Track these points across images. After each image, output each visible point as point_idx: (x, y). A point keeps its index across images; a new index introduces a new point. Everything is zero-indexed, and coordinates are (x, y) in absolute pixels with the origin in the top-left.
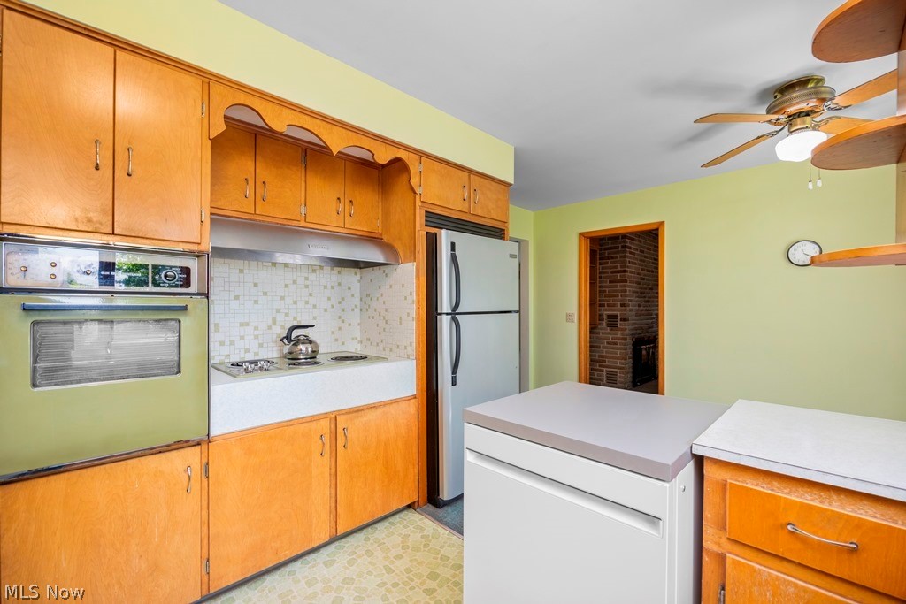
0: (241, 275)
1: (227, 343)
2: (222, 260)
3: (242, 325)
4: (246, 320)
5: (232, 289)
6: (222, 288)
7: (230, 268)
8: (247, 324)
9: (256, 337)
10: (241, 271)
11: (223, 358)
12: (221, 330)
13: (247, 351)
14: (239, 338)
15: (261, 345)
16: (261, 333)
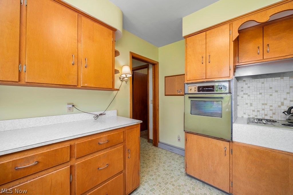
0: (263, 85)
1: (256, 111)
2: (253, 80)
3: (263, 104)
4: (266, 103)
5: (258, 90)
6: (254, 90)
7: (257, 83)
8: (266, 104)
9: (271, 110)
10: (263, 83)
11: (254, 116)
12: (253, 106)
13: (266, 115)
14: (261, 109)
15: (274, 114)
16: (274, 108)
